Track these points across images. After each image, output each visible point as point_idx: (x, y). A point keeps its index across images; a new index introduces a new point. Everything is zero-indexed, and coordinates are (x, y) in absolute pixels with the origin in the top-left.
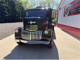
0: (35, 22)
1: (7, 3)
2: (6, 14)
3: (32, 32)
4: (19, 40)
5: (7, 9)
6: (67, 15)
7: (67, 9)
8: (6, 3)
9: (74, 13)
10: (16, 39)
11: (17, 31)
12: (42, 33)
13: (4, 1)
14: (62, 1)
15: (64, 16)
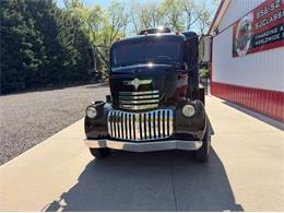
0: (149, 82)
1: (32, 22)
2: (28, 61)
3: (143, 114)
4: (96, 142)
5: (30, 45)
6: (244, 53)
7: (243, 31)
8: (27, 24)
9: (269, 42)
10: (89, 138)
11: (92, 114)
12: (174, 115)
13: (21, 18)
14: (222, 3)
15: (235, 54)
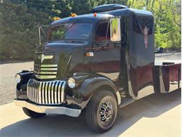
0: (51, 57)
3: (44, 83)
